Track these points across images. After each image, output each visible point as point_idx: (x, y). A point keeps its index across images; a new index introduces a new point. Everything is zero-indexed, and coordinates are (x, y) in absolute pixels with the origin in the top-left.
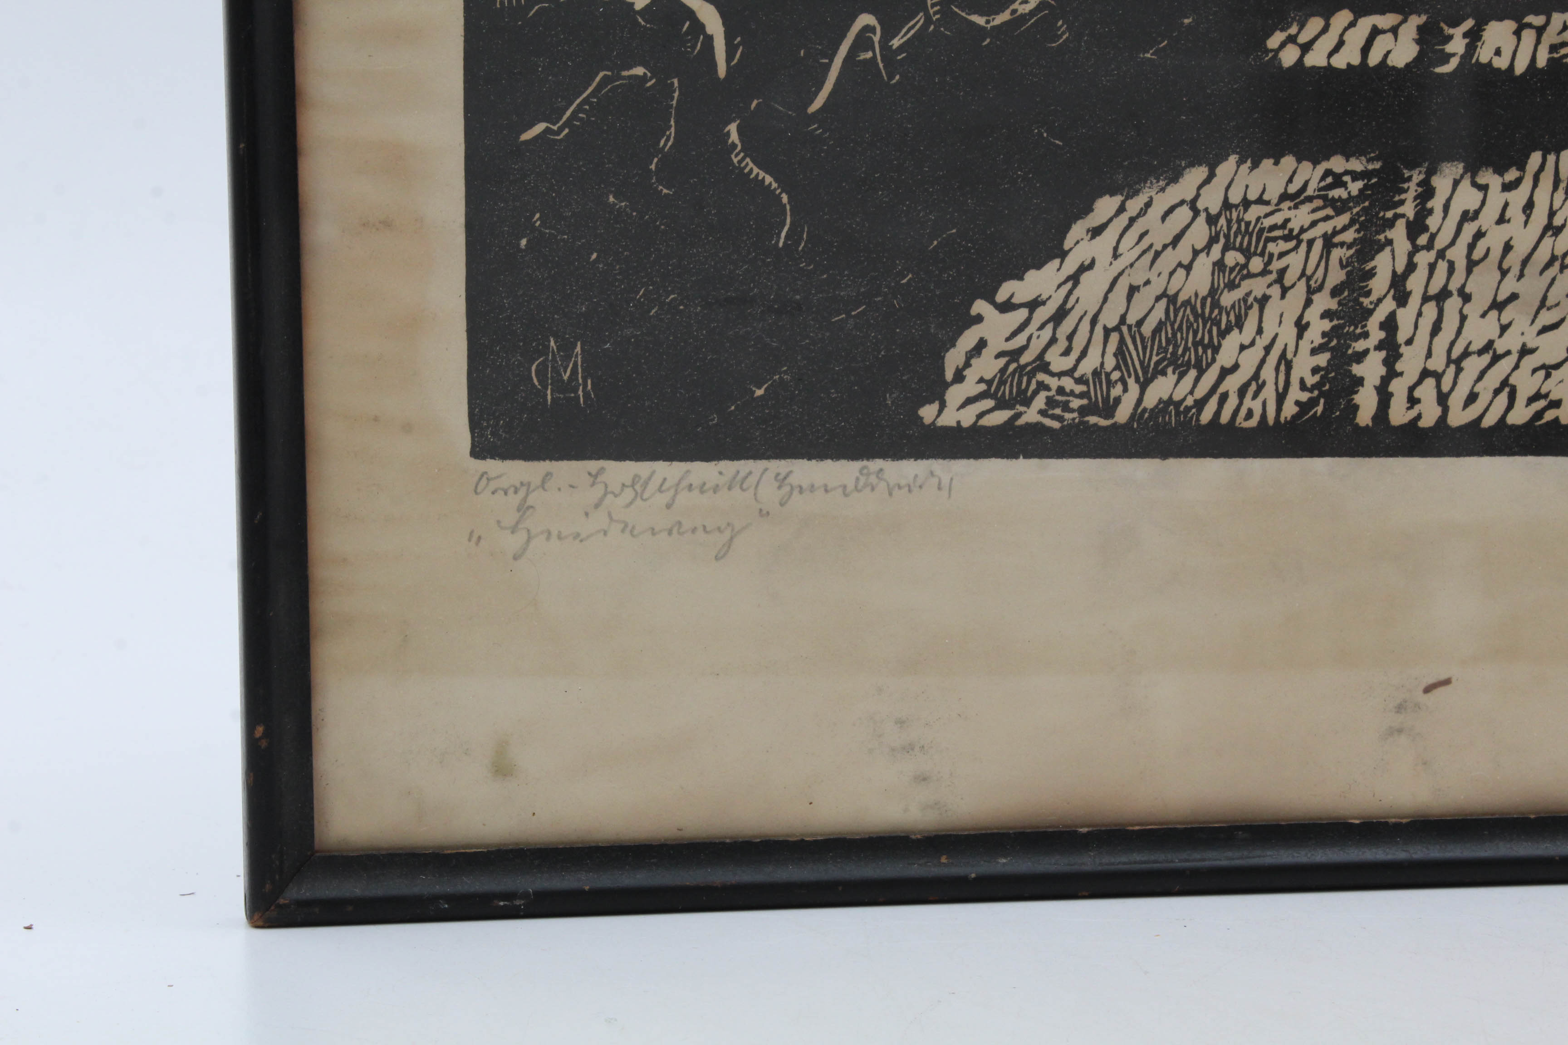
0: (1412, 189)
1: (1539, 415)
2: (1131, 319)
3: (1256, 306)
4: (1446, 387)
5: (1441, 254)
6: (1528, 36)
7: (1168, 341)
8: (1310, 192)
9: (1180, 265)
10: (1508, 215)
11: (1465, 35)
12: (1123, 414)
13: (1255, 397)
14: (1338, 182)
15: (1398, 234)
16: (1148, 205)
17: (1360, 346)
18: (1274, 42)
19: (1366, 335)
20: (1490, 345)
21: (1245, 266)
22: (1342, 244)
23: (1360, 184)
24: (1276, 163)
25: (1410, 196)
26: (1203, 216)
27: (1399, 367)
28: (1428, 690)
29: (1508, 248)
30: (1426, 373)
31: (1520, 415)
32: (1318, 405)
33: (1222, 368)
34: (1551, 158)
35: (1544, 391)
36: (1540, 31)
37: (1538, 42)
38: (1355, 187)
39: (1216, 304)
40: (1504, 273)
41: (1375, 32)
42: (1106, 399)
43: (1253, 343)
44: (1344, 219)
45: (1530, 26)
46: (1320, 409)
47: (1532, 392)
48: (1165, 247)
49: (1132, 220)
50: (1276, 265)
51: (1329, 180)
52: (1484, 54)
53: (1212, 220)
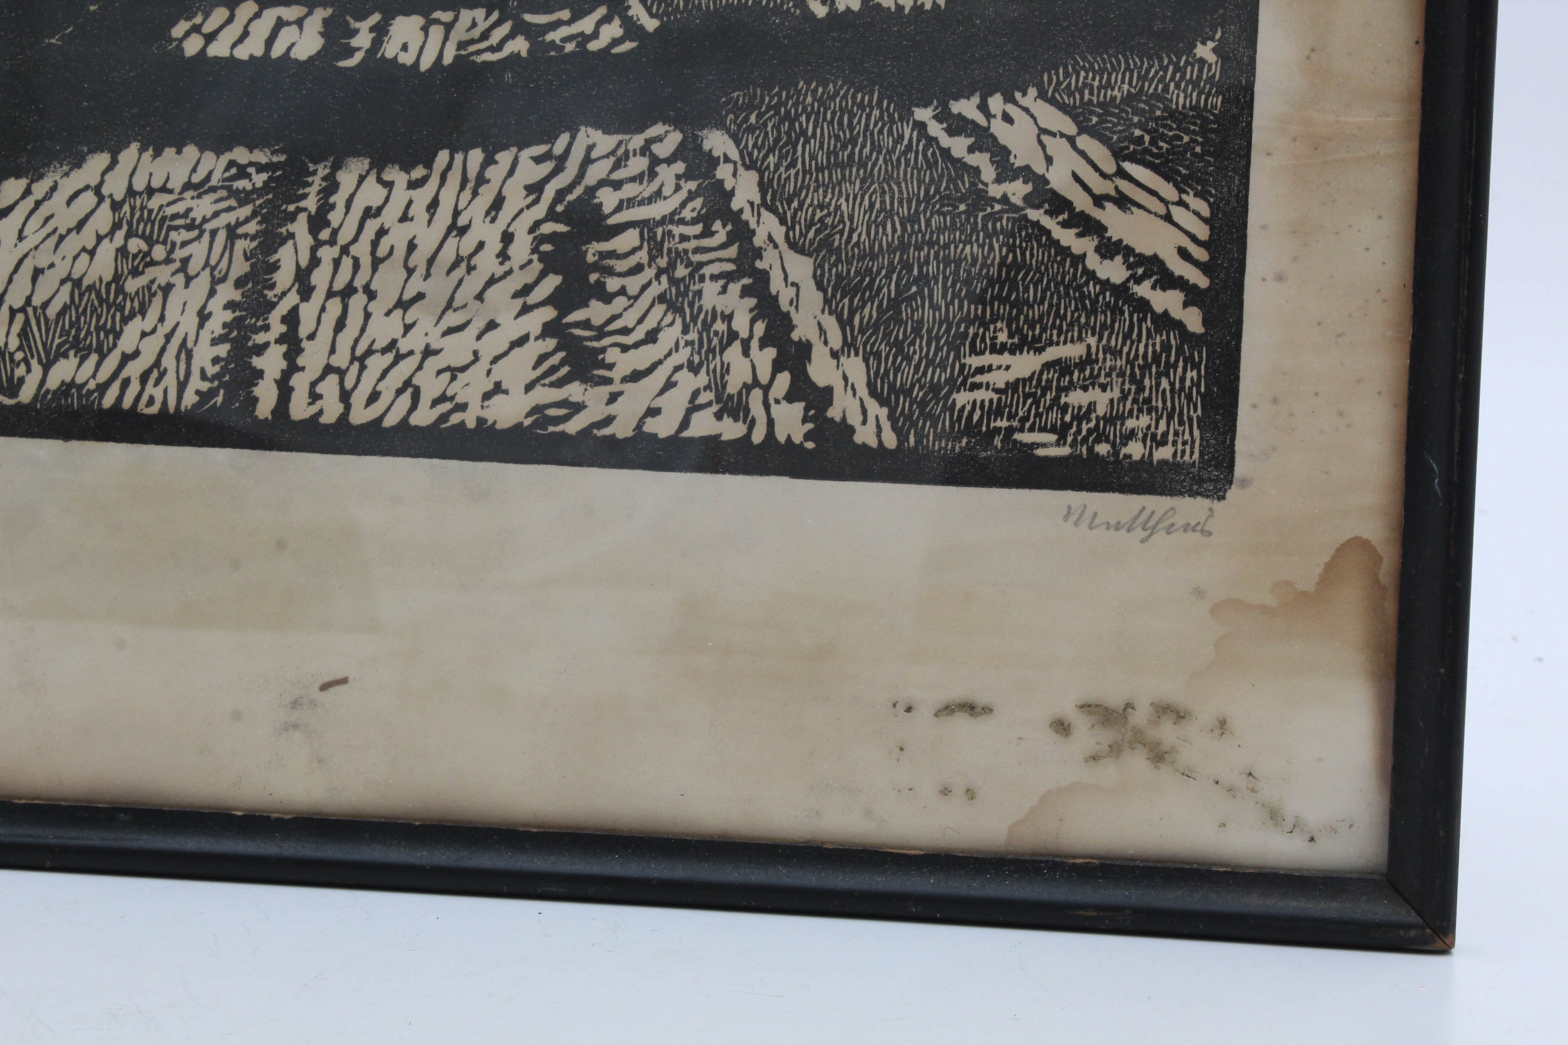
0: (317, 183)
1: (444, 417)
2: (37, 301)
3: (160, 294)
4: (349, 384)
5: (345, 250)
6: (437, 33)
7: (72, 325)
8: (214, 182)
9: (84, 249)
10: (411, 214)
11: (372, 30)
12: (26, 394)
13: (156, 384)
14: (242, 172)
15: (300, 227)
16: (54, 188)
17: (260, 338)
18: (178, 31)
19: (266, 328)
20: (393, 343)
21: (148, 253)
22: (245, 236)
23: (264, 176)
24: (179, 152)
25: (313, 190)
26: (108, 201)
27: (300, 361)
28: (325, 687)
29: (412, 247)
30: (328, 370)
31: (424, 417)
32: (218, 396)
33: (123, 354)
34: (459, 157)
35: (449, 393)
36: (449, 27)
37: (446, 39)
38: (260, 179)
39: (120, 290)
40: (410, 272)
41: (280, 24)
42: (10, 378)
43: (154, 331)
44: (247, 211)
45: (437, 22)
46: (219, 399)
47: (437, 394)
48: (69, 231)
49: (38, 204)
50: (179, 254)
51: (234, 171)
52: (390, 50)
53: (116, 206)
